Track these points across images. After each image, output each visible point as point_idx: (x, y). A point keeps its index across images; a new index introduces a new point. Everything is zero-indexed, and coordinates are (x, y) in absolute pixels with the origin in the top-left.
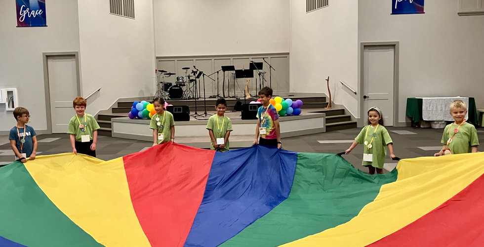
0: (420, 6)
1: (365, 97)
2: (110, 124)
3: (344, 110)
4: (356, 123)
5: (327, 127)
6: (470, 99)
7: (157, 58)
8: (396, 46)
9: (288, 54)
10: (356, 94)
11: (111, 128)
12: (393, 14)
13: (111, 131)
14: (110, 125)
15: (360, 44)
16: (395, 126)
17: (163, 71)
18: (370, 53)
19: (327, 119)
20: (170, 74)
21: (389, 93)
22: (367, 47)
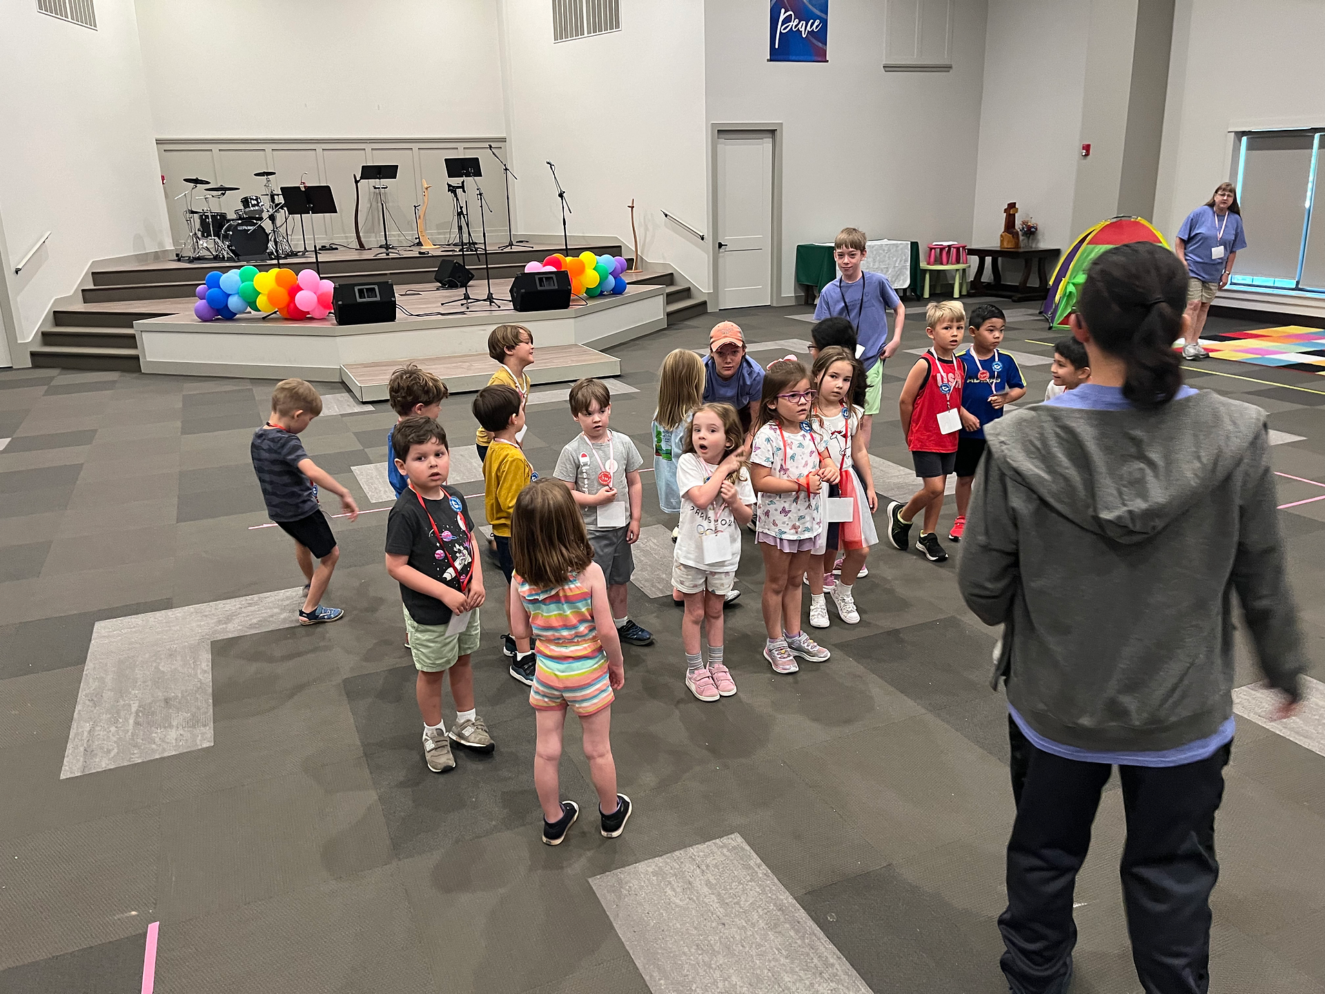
0: (820, 45)
1: (720, 245)
2: (133, 337)
3: (672, 274)
4: (705, 303)
5: (669, 314)
6: (912, 243)
7: (159, 142)
8: (778, 133)
9: (503, 140)
10: (703, 239)
11: (136, 347)
12: (771, 60)
13: (137, 358)
14: (131, 341)
15: (710, 125)
16: (774, 305)
17: (196, 181)
18: (728, 147)
19: (668, 295)
20: (224, 189)
21: (762, 237)
22: (724, 132)
